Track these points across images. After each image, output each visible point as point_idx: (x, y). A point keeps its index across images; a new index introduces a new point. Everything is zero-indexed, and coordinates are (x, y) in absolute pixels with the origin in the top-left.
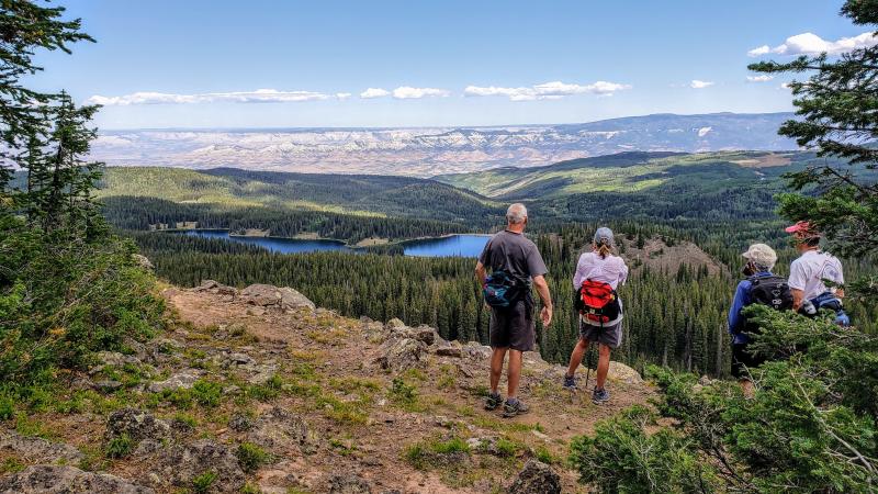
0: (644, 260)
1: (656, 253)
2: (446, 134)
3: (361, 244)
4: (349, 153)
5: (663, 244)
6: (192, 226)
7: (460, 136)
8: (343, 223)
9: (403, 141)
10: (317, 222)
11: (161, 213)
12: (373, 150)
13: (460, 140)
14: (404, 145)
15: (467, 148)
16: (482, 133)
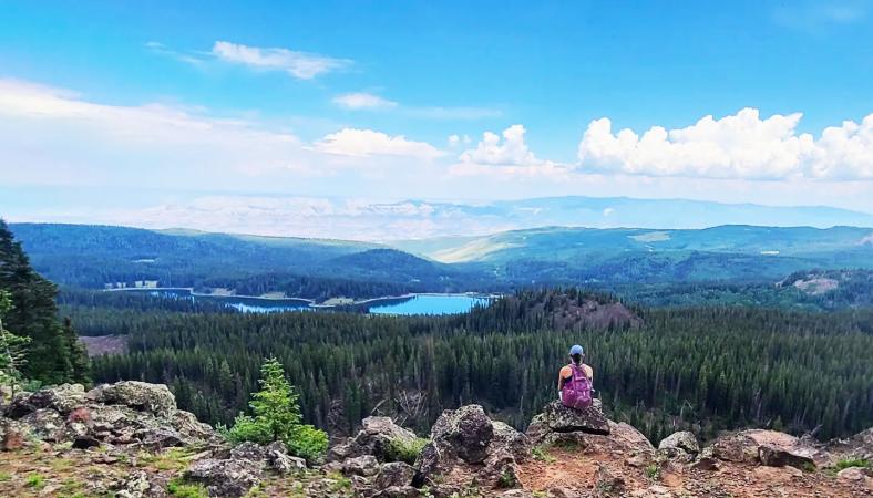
0: (583, 316)
1: (592, 310)
2: (398, 204)
3: (328, 304)
4: (306, 218)
5: (597, 303)
6: (152, 285)
7: (412, 206)
8: (309, 284)
9: (359, 209)
10: (283, 282)
11: (117, 272)
12: (330, 216)
13: (412, 210)
14: (360, 213)
15: (419, 217)
16: (431, 205)
